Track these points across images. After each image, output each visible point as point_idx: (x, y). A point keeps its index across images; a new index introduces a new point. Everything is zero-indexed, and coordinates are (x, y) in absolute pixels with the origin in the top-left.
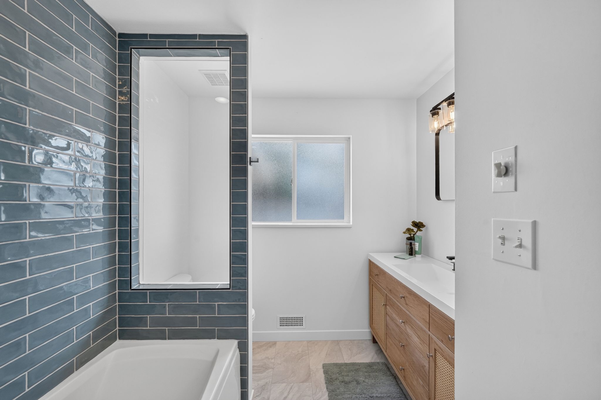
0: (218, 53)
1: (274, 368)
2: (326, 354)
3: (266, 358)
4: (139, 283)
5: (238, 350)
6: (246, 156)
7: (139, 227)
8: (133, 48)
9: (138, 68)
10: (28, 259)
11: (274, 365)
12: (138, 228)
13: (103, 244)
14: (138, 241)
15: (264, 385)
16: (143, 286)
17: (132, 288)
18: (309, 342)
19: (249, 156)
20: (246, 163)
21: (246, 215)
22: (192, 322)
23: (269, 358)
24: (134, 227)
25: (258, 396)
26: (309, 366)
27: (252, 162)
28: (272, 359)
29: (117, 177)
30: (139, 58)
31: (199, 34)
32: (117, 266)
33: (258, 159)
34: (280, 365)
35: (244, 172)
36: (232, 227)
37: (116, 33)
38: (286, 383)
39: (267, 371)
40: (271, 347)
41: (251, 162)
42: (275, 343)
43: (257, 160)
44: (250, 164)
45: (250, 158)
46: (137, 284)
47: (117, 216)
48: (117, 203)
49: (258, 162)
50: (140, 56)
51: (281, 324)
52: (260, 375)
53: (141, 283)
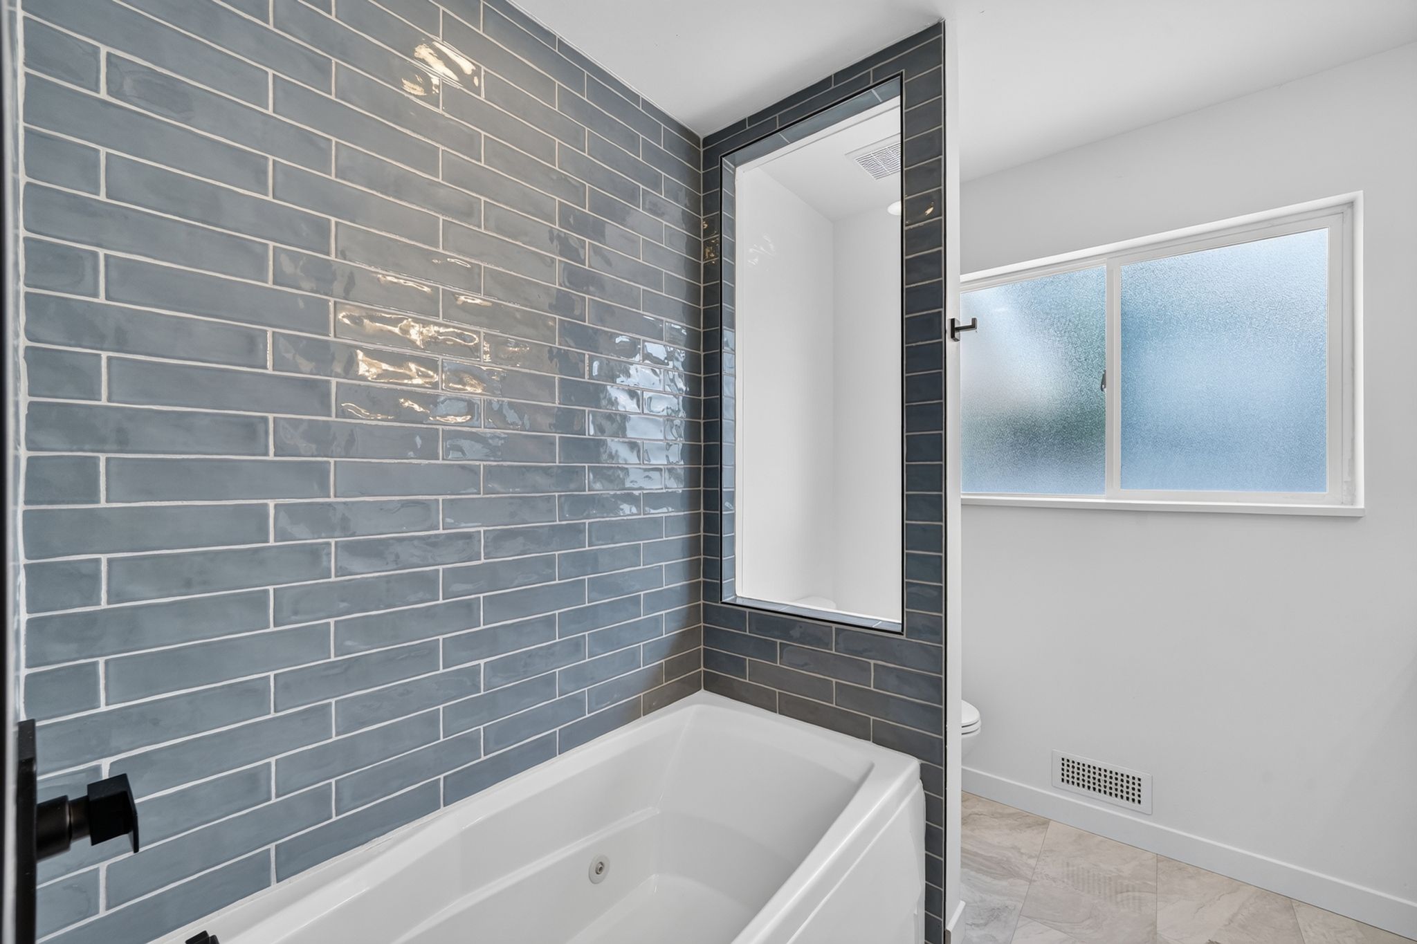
0: (877, 96)
1: (1035, 881)
2: (1231, 921)
3: (1012, 848)
4: (736, 595)
5: (919, 784)
6: (940, 317)
7: (735, 488)
8: (724, 156)
9: (734, 191)
10: (587, 521)
11: (1034, 873)
12: (733, 490)
13: (682, 513)
14: (734, 515)
15: (998, 909)
16: (740, 599)
17: (723, 601)
18: (1159, 858)
19: (949, 316)
20: (939, 333)
21: (941, 460)
22: (822, 689)
23: (1022, 851)
24: (726, 488)
25: (978, 926)
26: (1154, 924)
27: (959, 329)
28: (1031, 857)
29: (702, 397)
30: (734, 171)
31: (835, 73)
32: (702, 557)
33: (974, 320)
34: (1055, 882)
35: (937, 357)
36: (907, 491)
37: (699, 139)
38: (1065, 933)
39: (1011, 880)
40: (1030, 827)
41: (954, 330)
42: (1044, 823)
43: (971, 324)
44: (953, 336)
45: (953, 321)
46: (732, 596)
47: (702, 467)
48: (702, 444)
49: (973, 326)
50: (736, 166)
51: (1066, 778)
52: (988, 879)
53: (738, 594)
